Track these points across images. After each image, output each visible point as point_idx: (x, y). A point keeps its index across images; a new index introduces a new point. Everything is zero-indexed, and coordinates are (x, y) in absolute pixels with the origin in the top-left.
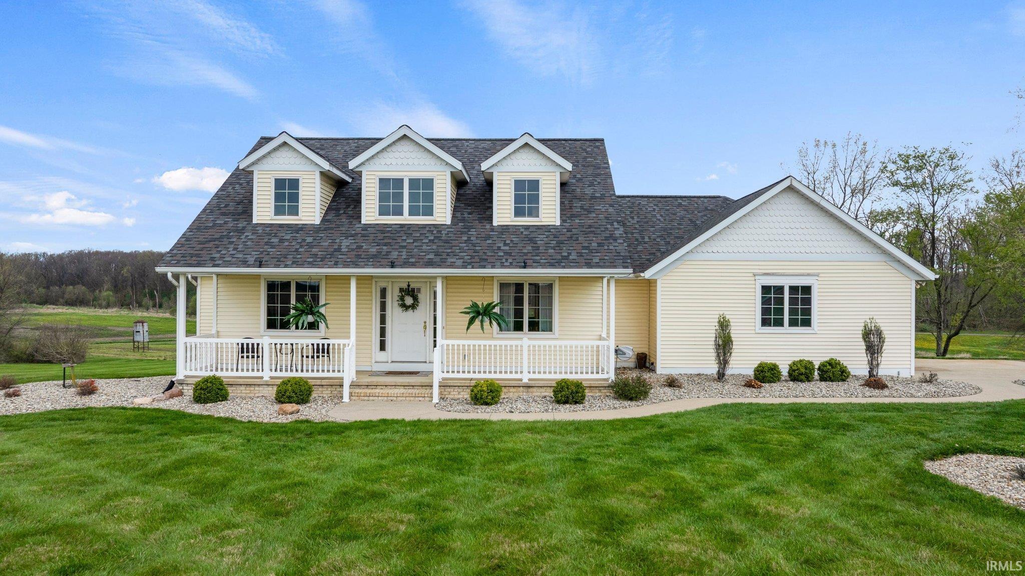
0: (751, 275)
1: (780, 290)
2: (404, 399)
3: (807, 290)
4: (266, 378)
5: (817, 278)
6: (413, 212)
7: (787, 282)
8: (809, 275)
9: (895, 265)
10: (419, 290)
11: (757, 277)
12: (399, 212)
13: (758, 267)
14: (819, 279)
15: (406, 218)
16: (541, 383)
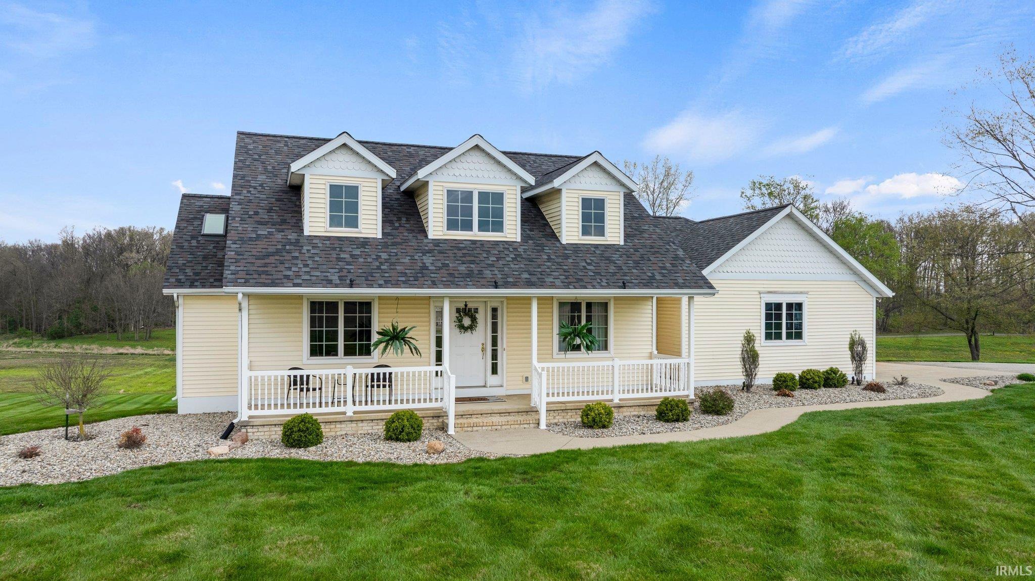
0: (757, 293)
1: (778, 306)
2: (509, 427)
3: (799, 306)
4: (350, 413)
5: (806, 295)
6: (483, 226)
7: (784, 300)
8: (801, 293)
9: (862, 284)
10: (476, 310)
11: (762, 295)
12: (468, 226)
13: (762, 286)
14: (809, 296)
15: (476, 234)
16: (631, 403)
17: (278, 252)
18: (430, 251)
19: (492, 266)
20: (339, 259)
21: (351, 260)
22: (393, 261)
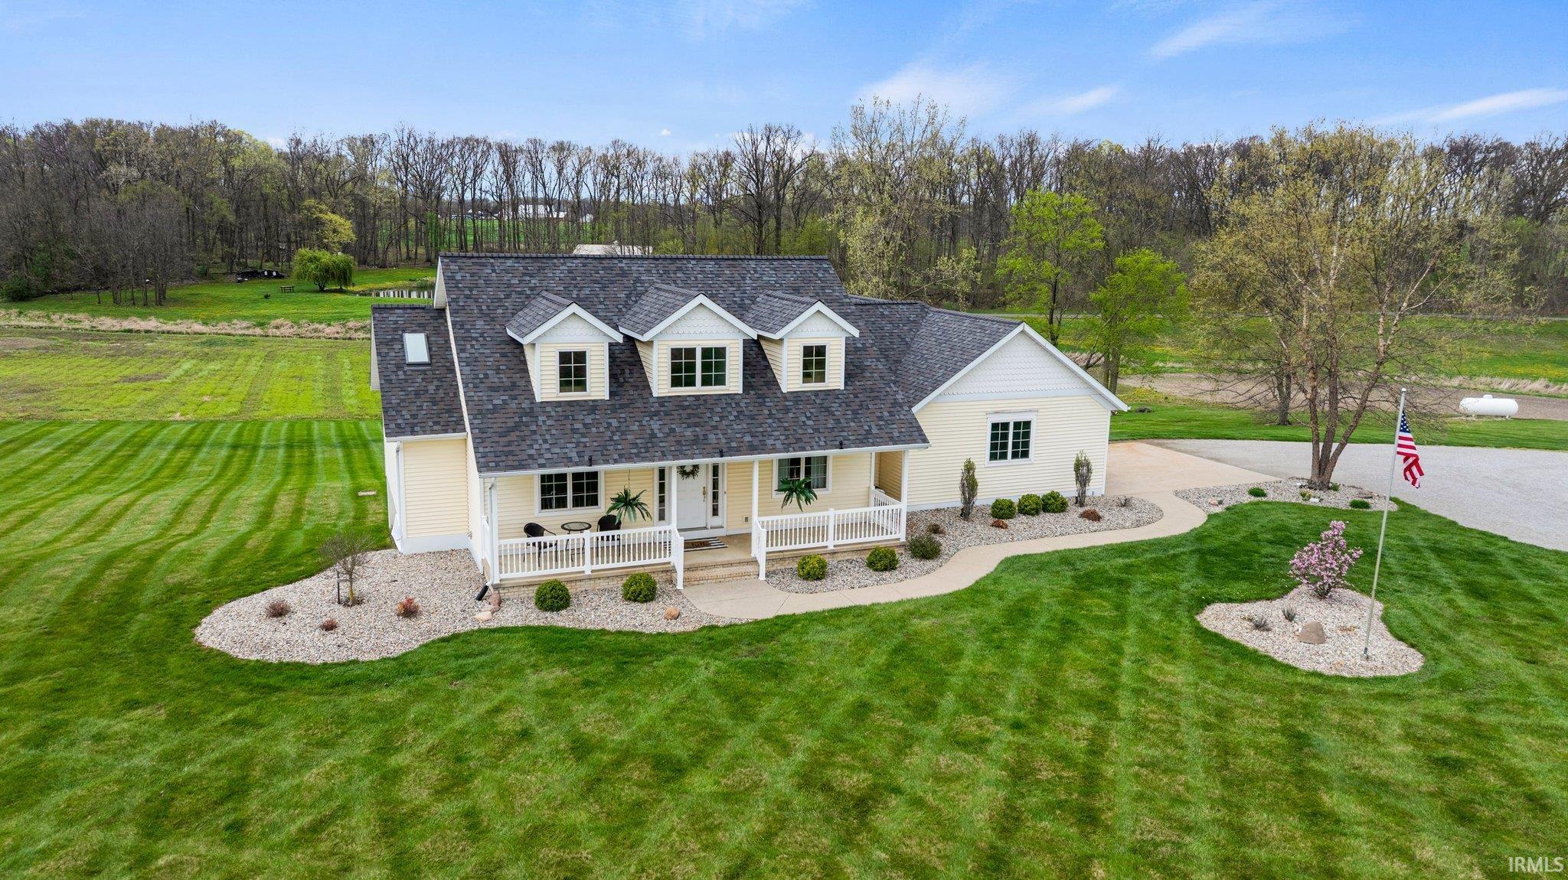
0: (985, 413)
1: (1005, 426)
2: (731, 579)
3: (1027, 424)
4: (588, 572)
5: (1035, 413)
6: (706, 381)
7: (1011, 419)
8: (1030, 411)
9: (1098, 397)
11: (989, 416)
12: (690, 382)
13: (990, 406)
14: (1038, 414)
15: (699, 389)
16: (845, 548)
17: (516, 427)
18: (657, 413)
19: (715, 428)
20: (574, 431)
21: (584, 431)
22: (623, 428)
